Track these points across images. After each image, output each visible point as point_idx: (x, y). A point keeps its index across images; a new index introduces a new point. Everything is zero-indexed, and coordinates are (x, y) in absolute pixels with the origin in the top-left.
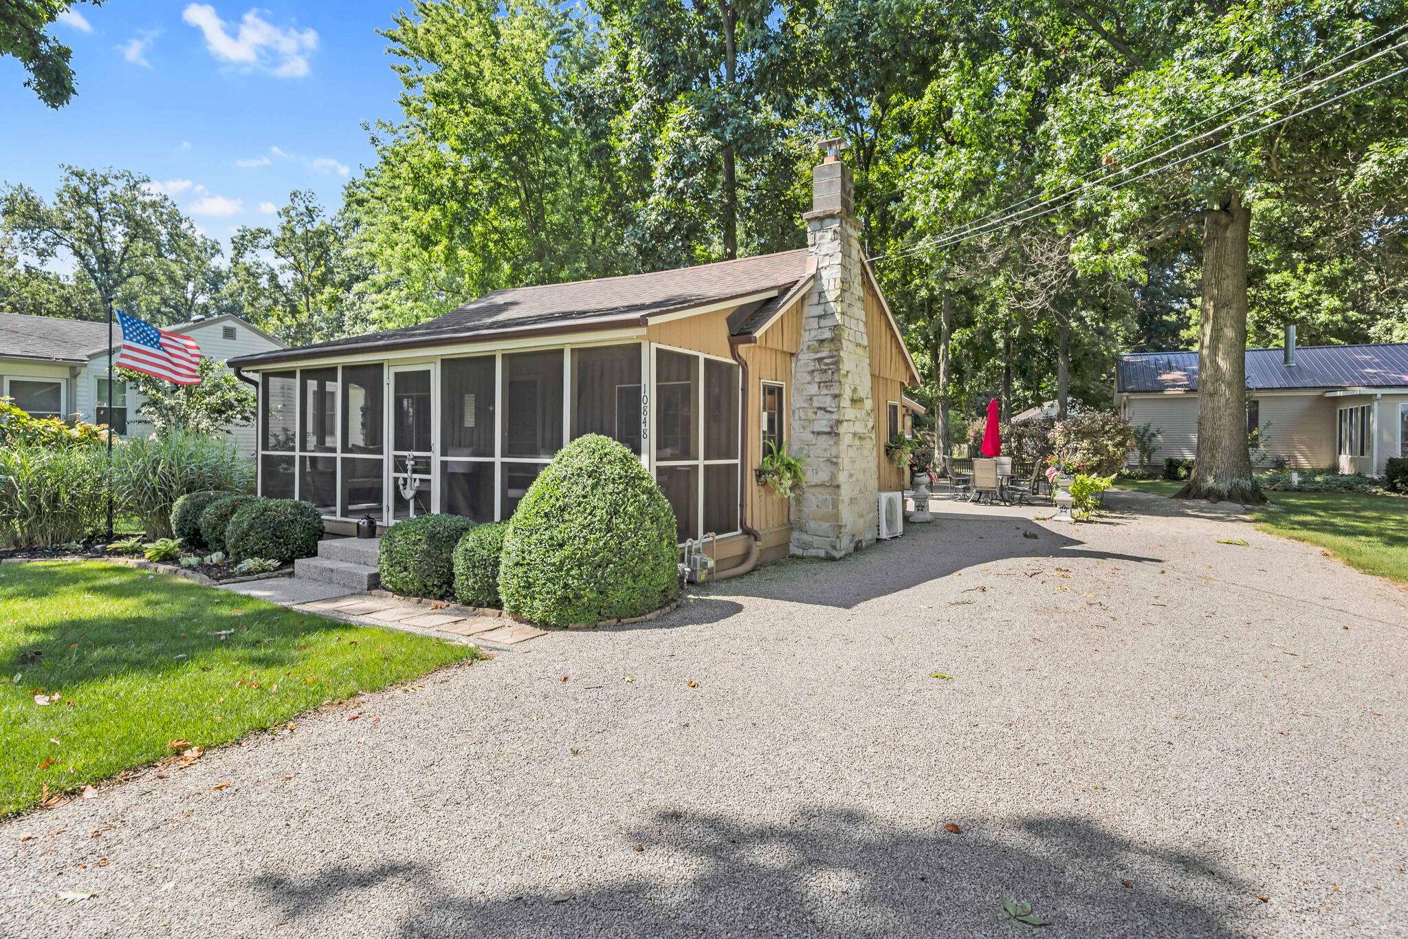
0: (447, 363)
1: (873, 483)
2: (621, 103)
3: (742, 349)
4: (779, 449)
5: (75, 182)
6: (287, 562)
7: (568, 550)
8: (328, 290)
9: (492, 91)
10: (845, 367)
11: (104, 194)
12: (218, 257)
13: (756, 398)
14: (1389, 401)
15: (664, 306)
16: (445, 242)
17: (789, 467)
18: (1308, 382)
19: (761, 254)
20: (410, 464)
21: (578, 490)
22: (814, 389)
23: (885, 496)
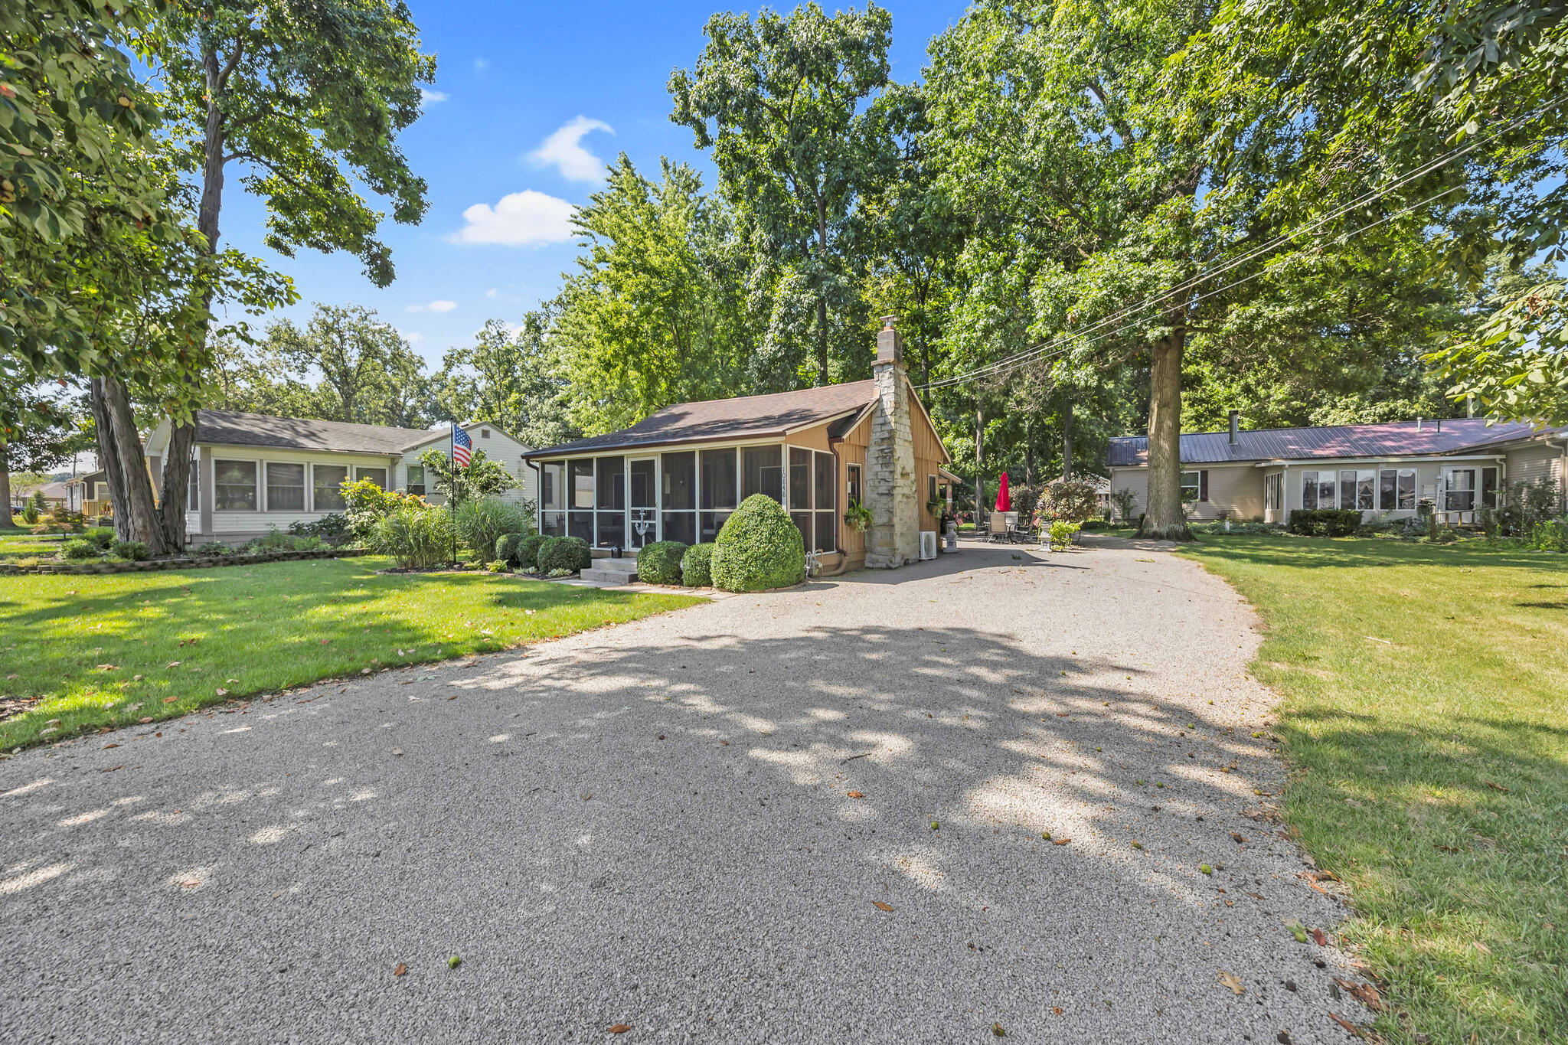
0: (664, 456)
1: (916, 525)
2: (744, 265)
3: (836, 445)
4: (858, 502)
5: (322, 315)
6: (576, 571)
7: (749, 553)
8: (514, 396)
9: (655, 261)
10: (897, 454)
11: (343, 323)
12: (423, 369)
13: (844, 474)
14: (1294, 469)
15: (786, 418)
16: (621, 365)
17: (864, 514)
18: (1244, 457)
19: (843, 382)
20: (642, 515)
21: (753, 523)
22: (878, 468)
23: (924, 534)
